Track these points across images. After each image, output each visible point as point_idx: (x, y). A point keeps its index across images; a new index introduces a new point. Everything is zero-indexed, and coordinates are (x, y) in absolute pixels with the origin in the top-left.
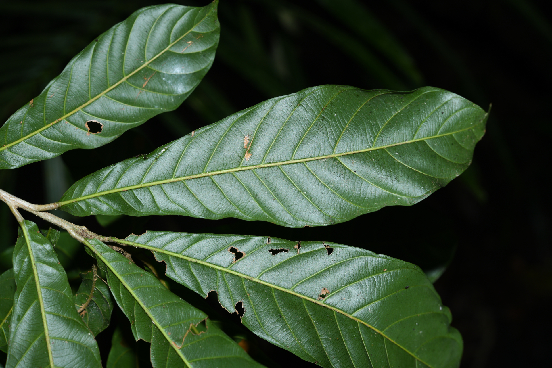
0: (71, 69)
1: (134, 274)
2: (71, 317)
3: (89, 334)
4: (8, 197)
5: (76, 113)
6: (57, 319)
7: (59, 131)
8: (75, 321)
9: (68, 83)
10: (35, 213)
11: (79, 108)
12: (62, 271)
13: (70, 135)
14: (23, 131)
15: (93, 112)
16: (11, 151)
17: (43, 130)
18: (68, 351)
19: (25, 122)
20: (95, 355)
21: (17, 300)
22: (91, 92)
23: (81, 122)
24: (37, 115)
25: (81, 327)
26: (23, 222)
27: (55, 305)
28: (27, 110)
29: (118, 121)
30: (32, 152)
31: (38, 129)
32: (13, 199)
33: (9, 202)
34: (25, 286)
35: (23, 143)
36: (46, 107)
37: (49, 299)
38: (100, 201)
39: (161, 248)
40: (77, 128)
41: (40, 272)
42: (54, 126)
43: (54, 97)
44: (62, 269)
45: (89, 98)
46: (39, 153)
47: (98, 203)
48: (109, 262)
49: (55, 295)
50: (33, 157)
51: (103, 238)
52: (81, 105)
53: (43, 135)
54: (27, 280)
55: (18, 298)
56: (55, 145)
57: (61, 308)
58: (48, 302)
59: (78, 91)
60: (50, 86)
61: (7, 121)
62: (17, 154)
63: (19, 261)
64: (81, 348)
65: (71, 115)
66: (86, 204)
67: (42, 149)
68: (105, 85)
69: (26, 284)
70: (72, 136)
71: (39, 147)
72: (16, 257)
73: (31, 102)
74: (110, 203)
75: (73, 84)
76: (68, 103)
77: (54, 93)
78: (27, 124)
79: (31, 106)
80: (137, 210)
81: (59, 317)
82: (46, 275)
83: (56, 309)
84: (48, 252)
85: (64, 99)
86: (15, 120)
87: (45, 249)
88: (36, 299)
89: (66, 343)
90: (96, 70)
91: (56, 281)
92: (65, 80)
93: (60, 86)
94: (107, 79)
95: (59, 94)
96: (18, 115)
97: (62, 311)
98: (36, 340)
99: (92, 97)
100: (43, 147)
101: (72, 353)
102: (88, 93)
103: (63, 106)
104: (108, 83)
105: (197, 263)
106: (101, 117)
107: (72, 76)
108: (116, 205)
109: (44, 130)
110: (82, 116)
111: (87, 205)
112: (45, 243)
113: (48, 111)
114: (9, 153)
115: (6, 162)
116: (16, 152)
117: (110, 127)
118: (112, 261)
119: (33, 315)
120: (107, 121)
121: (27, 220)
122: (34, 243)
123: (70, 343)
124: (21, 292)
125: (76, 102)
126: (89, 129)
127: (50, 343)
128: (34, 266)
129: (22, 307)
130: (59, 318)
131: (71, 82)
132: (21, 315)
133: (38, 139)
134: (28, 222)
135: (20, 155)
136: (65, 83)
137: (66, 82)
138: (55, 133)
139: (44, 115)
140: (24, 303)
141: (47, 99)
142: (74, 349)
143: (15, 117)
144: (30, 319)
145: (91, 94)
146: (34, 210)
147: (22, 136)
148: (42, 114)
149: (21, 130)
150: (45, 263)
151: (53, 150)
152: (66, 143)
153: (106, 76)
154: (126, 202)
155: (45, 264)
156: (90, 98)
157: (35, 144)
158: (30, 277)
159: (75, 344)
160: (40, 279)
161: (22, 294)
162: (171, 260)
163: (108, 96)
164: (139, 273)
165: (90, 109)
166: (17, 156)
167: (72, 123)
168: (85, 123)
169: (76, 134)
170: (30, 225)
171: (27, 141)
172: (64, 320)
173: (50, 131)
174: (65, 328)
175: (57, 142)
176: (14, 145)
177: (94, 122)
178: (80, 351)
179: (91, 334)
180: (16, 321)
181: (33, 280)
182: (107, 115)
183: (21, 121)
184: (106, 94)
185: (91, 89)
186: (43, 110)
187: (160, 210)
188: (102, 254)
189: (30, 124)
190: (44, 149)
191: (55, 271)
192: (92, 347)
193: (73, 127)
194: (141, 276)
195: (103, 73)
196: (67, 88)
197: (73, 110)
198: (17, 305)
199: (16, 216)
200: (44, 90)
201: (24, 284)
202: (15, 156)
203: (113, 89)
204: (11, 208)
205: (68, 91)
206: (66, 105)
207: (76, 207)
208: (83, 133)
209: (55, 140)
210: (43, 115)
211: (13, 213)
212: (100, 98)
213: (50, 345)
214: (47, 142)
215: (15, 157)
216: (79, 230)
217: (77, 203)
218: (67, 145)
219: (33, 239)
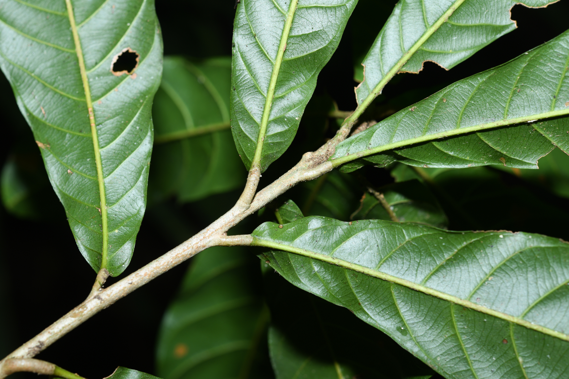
0: (10, 64)
1: (435, 111)
2: (456, 248)
3: (501, 236)
4: (202, 237)
5: (89, 82)
6: (445, 274)
7: (109, 118)
8: (466, 247)
9: (32, 77)
10: (249, 212)
11: (84, 74)
12: (368, 225)
13: (124, 105)
14: (86, 174)
15: (99, 56)
16: (113, 204)
17: (99, 142)
18: (508, 284)
19: (71, 166)
20: (543, 245)
21: (371, 318)
22: (63, 47)
23: (109, 80)
24: (66, 144)
25: (482, 242)
26: (254, 238)
27: (419, 264)
28: (51, 155)
29: (131, 21)
30: (129, 173)
31: (93, 150)
32: (209, 232)
33: (210, 241)
34: (355, 294)
35: (107, 179)
36: (58, 126)
37: (402, 268)
38: (282, 98)
39: (403, 52)
40: (115, 89)
41: (349, 257)
42: (97, 123)
43: (46, 108)
44: (364, 223)
45: (72, 54)
46: (136, 162)
47: (284, 103)
48: (390, 141)
49: (403, 255)
50: (139, 173)
51: (341, 134)
52: (78, 70)
53: (106, 146)
54: (348, 285)
55: (368, 314)
56: (131, 132)
57: (430, 255)
58: (407, 272)
59: (52, 66)
60: (25, 107)
61: (57, 194)
62: (122, 196)
63: (310, 280)
64: (515, 262)
65: (90, 91)
66: (276, 123)
67: (130, 154)
68: (61, 21)
69: (354, 291)
70: (126, 103)
71: (125, 158)
72: (300, 282)
73: (40, 145)
74: (293, 84)
75: (37, 71)
76: (66, 88)
77: (39, 105)
78: (76, 163)
79: (47, 148)
80: (325, 45)
81: (442, 267)
82: (360, 252)
83: (427, 265)
84: (324, 228)
85: (56, 93)
86: (61, 180)
87: (317, 229)
88: (390, 287)
89: (492, 280)
90: (28, 26)
91: (379, 241)
92: (23, 81)
93: (32, 91)
94: (51, 14)
95: (44, 98)
96: (55, 172)
97: (435, 258)
98: (455, 324)
99: (73, 46)
100: (127, 152)
101: (515, 280)
102: (63, 52)
103: (69, 98)
104: (60, 13)
105: (457, 10)
106: (113, 45)
107: (22, 66)
108: (300, 77)
109: (98, 140)
110: (99, 76)
111: (279, 121)
112: (307, 224)
113: (67, 125)
114: (116, 207)
115: (128, 218)
116: (119, 196)
117: (136, 38)
118: (392, 137)
119: (411, 307)
120: (124, 38)
121: (254, 231)
122: (297, 241)
123: (495, 274)
124: (363, 305)
125: (69, 76)
126: (125, 72)
127: (476, 303)
128: (336, 261)
129: (387, 317)
130: (445, 268)
131: (33, 71)
132: (400, 325)
133: (110, 155)
134: (257, 231)
135: (127, 192)
136: (30, 82)
137: (28, 81)
138: (110, 126)
139: (72, 132)
140: (382, 311)
141: (46, 119)
142: (510, 274)
143: (56, 179)
144: (415, 314)
145: (67, 48)
146: (243, 210)
147: (95, 178)
148: (68, 135)
149: (82, 176)
150: (339, 243)
151: (140, 137)
152: (135, 114)
153: (46, 13)
154: (303, 57)
155: (341, 243)
156: (72, 51)
157: (117, 162)
158: (348, 278)
159: (503, 268)
160: (361, 263)
161: (365, 306)
162: (430, 48)
163: (82, 22)
164: (439, 102)
165: (91, 59)
166: (125, 197)
167: (103, 94)
168: (112, 75)
169: (126, 95)
170: (264, 231)
171: (107, 173)
172: (452, 262)
173: (103, 133)
174: (466, 267)
175: (128, 128)
176: (106, 195)
177: (118, 60)
178: (519, 265)
179: (502, 233)
180: (405, 338)
181: (356, 273)
182: (113, 36)
183: (67, 171)
184: (77, 24)
185: (57, 44)
186: (62, 132)
187: (345, 5)
188: (370, 146)
189: (78, 160)
190: (132, 151)
191: (362, 235)
192: (526, 243)
193: (112, 94)
194: (445, 101)
195: (40, 16)
196: (39, 82)
197: (82, 84)
198: (379, 322)
199: (239, 243)
200: (28, 120)
201: (352, 293)
202: (125, 200)
203: (73, 9)
204: (222, 244)
205: (46, 82)
206: (68, 93)
207: (273, 143)
208: (129, 84)
209: (122, 130)
210: (70, 134)
211: (232, 244)
212: (79, 36)
213: (480, 306)
214: (121, 143)
215: (126, 202)
216: (308, 164)
217: (268, 137)
218: (140, 113)
219: (292, 238)
